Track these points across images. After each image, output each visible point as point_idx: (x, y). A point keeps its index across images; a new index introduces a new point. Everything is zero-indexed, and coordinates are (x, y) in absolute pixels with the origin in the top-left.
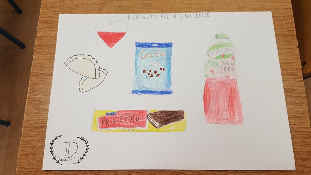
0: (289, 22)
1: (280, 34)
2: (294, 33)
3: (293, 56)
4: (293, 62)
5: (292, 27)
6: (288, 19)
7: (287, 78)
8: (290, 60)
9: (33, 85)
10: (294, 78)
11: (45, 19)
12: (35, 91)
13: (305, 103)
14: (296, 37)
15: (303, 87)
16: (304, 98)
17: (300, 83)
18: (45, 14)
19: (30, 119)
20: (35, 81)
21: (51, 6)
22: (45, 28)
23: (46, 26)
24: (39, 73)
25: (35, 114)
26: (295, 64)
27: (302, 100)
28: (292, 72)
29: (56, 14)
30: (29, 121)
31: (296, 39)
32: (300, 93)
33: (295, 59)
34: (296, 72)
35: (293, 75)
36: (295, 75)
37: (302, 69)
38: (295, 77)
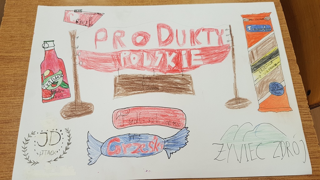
11: (2, 54)
13: (315, 140)
14: (296, 62)
15: (311, 121)
16: (314, 134)
17: (307, 116)
21: (10, 39)
23: (3, 62)
27: (311, 136)
29: (16, 48)
31: (297, 64)
32: (308, 128)
33: (298, 88)
37: (308, 99)
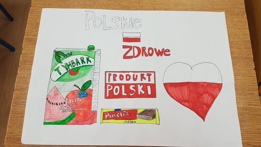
0: (247, 46)
1: (239, 57)
2: (251, 57)
3: (250, 77)
4: (250, 82)
5: (249, 51)
6: (246, 43)
7: (245, 97)
8: (248, 81)
9: (17, 99)
10: (251, 97)
12: (18, 104)
18: (31, 32)
19: (12, 131)
20: (18, 95)
22: (30, 45)
24: (23, 88)
25: (17, 126)
26: (253, 84)
28: (250, 91)
30: (11, 133)
34: (253, 91)
35: (251, 94)
36: (252, 94)
38: (253, 96)
